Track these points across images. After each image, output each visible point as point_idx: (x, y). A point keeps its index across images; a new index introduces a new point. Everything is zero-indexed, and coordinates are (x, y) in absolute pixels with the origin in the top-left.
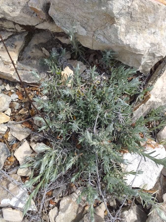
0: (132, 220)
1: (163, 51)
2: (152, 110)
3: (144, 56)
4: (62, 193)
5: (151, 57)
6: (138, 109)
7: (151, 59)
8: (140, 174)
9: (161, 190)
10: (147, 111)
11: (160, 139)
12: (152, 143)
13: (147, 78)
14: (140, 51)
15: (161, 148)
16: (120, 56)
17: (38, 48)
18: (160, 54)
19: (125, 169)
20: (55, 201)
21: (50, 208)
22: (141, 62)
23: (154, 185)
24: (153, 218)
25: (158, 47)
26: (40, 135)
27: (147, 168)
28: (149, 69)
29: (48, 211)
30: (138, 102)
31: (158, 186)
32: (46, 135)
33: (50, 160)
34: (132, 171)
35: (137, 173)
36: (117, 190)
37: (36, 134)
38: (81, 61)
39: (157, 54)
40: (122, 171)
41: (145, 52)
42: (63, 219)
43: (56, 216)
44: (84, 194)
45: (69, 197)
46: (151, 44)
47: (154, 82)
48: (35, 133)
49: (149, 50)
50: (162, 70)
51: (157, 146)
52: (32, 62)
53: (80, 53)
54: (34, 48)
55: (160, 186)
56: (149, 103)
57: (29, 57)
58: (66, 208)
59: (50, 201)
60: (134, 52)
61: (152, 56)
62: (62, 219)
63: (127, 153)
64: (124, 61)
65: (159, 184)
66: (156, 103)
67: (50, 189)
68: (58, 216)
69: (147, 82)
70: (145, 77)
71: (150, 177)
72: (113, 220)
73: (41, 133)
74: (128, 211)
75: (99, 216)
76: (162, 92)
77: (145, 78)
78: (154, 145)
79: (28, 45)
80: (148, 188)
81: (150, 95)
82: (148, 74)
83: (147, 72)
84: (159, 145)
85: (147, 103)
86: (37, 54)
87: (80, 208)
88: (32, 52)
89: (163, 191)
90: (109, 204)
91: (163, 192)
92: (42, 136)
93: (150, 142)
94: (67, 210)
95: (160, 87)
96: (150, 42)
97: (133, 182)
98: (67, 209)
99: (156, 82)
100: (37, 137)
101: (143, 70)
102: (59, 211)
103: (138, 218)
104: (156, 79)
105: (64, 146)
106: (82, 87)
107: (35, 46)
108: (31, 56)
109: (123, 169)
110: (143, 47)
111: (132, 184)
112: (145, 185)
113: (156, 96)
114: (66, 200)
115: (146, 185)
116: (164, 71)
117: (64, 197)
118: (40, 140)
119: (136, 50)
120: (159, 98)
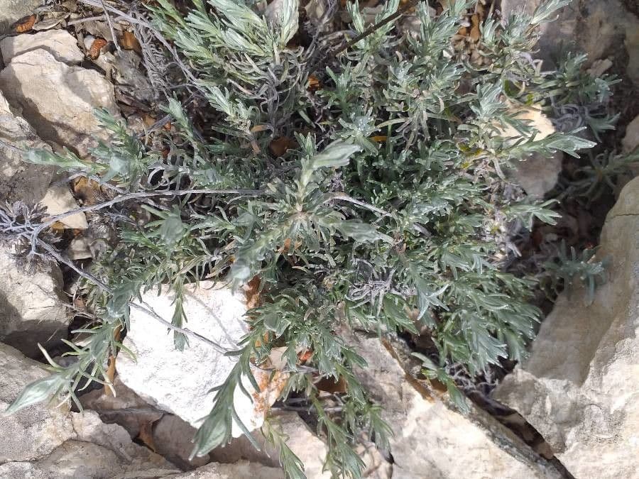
0: (22, 302)
1: (584, 455)
2: (377, 404)
3: (574, 389)
4: (126, 82)
5: (564, 414)
6: (388, 354)
7: (555, 410)
8: (173, 340)
9: (112, 409)
10: (374, 387)
11: (280, 420)
12: (270, 392)
13: (482, 395)
14: (599, 373)
15: (253, 419)
16: (573, 311)
17: (612, 46)
18: (575, 444)
19: (191, 294)
20: (101, 53)
21: (80, 36)
22: (550, 379)
23: (130, 385)
24: (24, 370)
25: (602, 436)
26: (326, 20)
27: (188, 367)
28: (516, 404)
29: (71, 29)
30: (408, 360)
31: (126, 400)
32: (324, 43)
33: (246, 39)
34: (184, 314)
35: (177, 329)
36: (126, 259)
37: (330, 9)
38: (557, 186)
39: (578, 434)
40: (186, 282)
41: (589, 392)
42: (42, 75)
43: (53, 53)
44: (122, 141)
45: (111, 103)
46: (622, 414)
47: (472, 418)
48: (333, 6)
49: (599, 405)
50: (511, 447)
51: (262, 407)
52: (569, 21)
53: (583, 183)
54: (614, 32)
55: (124, 406)
56: (404, 392)
57: (587, 9)
58: (77, 88)
59: (104, 39)
60: (598, 351)
61: (570, 417)
62: (42, 70)
63: (247, 303)
64: (556, 324)
65: (133, 403)
66: (400, 416)
67: (142, 39)
68: (53, 57)
69: (472, 396)
70: (487, 389)
71: (160, 374)
72: (30, 232)
73: (331, 25)
74: (52, 290)
75: (43, 196)
76: (434, 442)
77: (483, 389)
78: (264, 397)
79: (629, 10)
80: (122, 366)
81: (432, 399)
82: (496, 400)
83: (504, 397)
84: (263, 413)
85: (408, 387)
86: (593, 40)
87: (73, 136)
88: (601, 23)
89: (110, 413)
90: (79, 238)
91: (105, 415)
92: (320, 29)
93: (273, 385)
94: (70, 91)
95: (453, 434)
96: (628, 410)
97: (150, 313)
98: (74, 92)
99: (472, 422)
100: (320, 12)
101: (513, 386)
102: (69, 63)
103: (29, 322)
104: (482, 425)
105: (288, 91)
106: (492, 164)
107: (619, 35)
108: (590, 17)
109: (195, 287)
110: (617, 386)
111: (144, 309)
112: (133, 355)
113: (424, 421)
114: (103, 91)
115: (134, 358)
116: (511, 454)
117: (113, 86)
118: (308, 22)
119: (607, 359)
120: (414, 431)
